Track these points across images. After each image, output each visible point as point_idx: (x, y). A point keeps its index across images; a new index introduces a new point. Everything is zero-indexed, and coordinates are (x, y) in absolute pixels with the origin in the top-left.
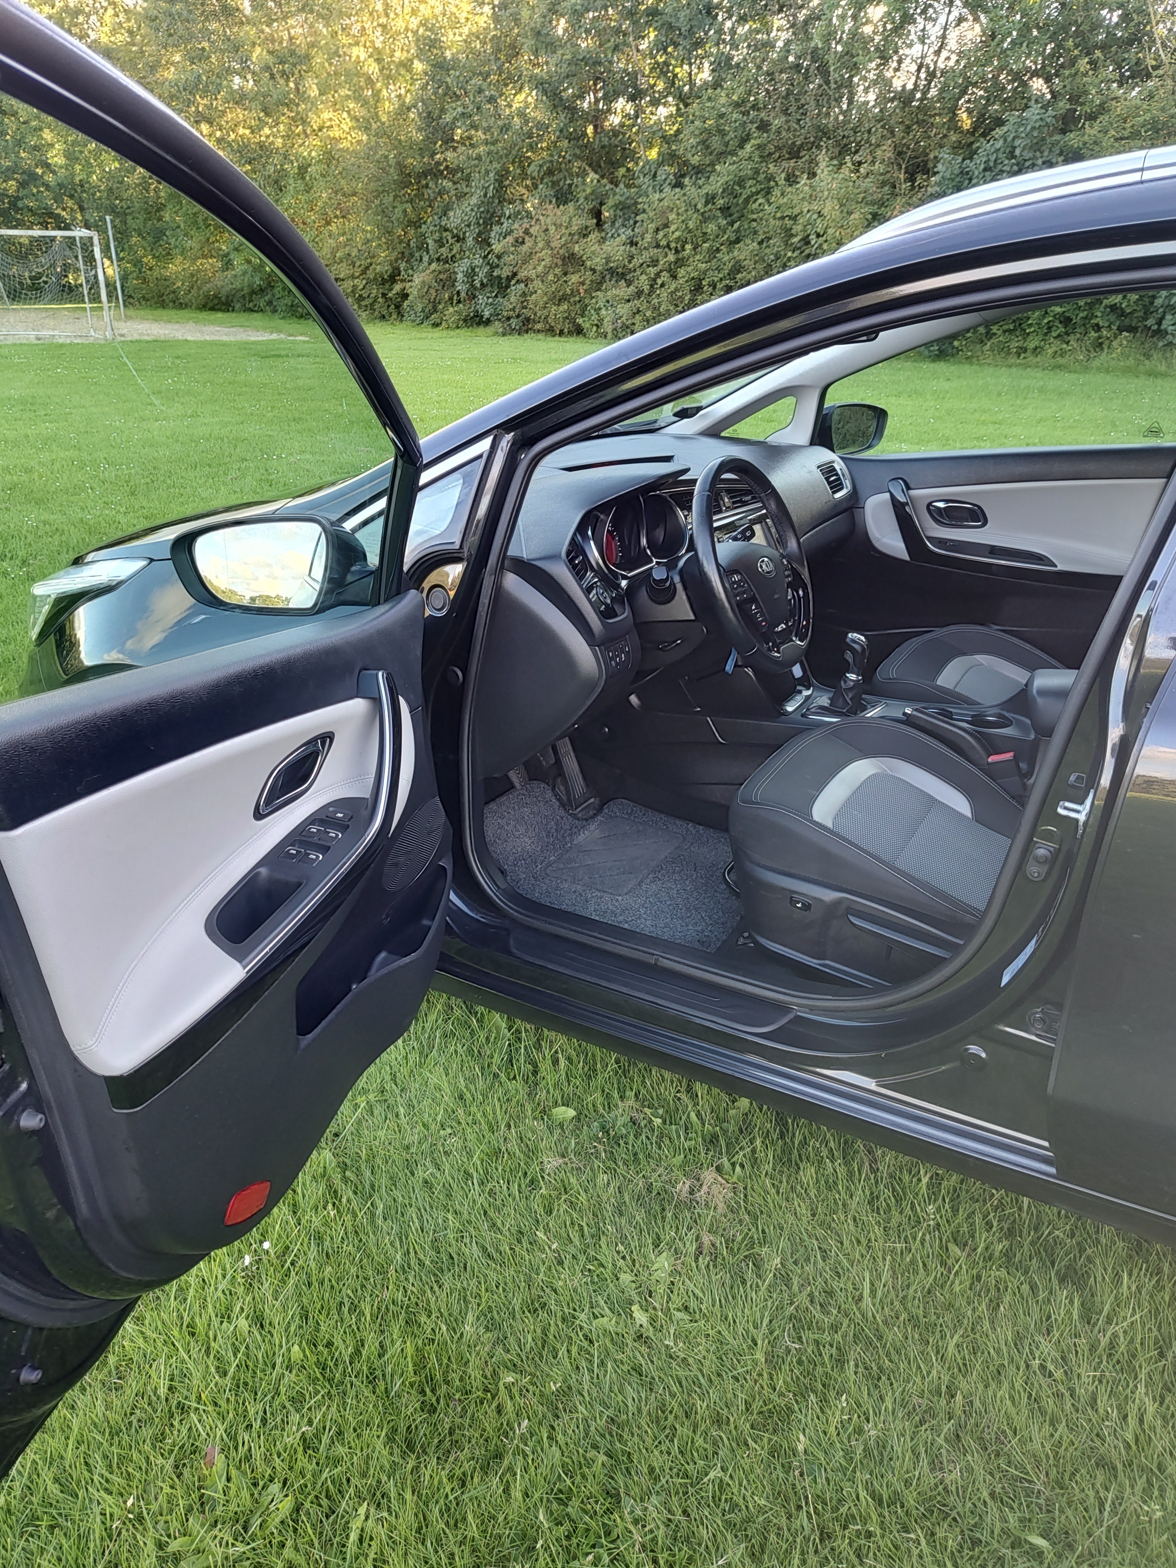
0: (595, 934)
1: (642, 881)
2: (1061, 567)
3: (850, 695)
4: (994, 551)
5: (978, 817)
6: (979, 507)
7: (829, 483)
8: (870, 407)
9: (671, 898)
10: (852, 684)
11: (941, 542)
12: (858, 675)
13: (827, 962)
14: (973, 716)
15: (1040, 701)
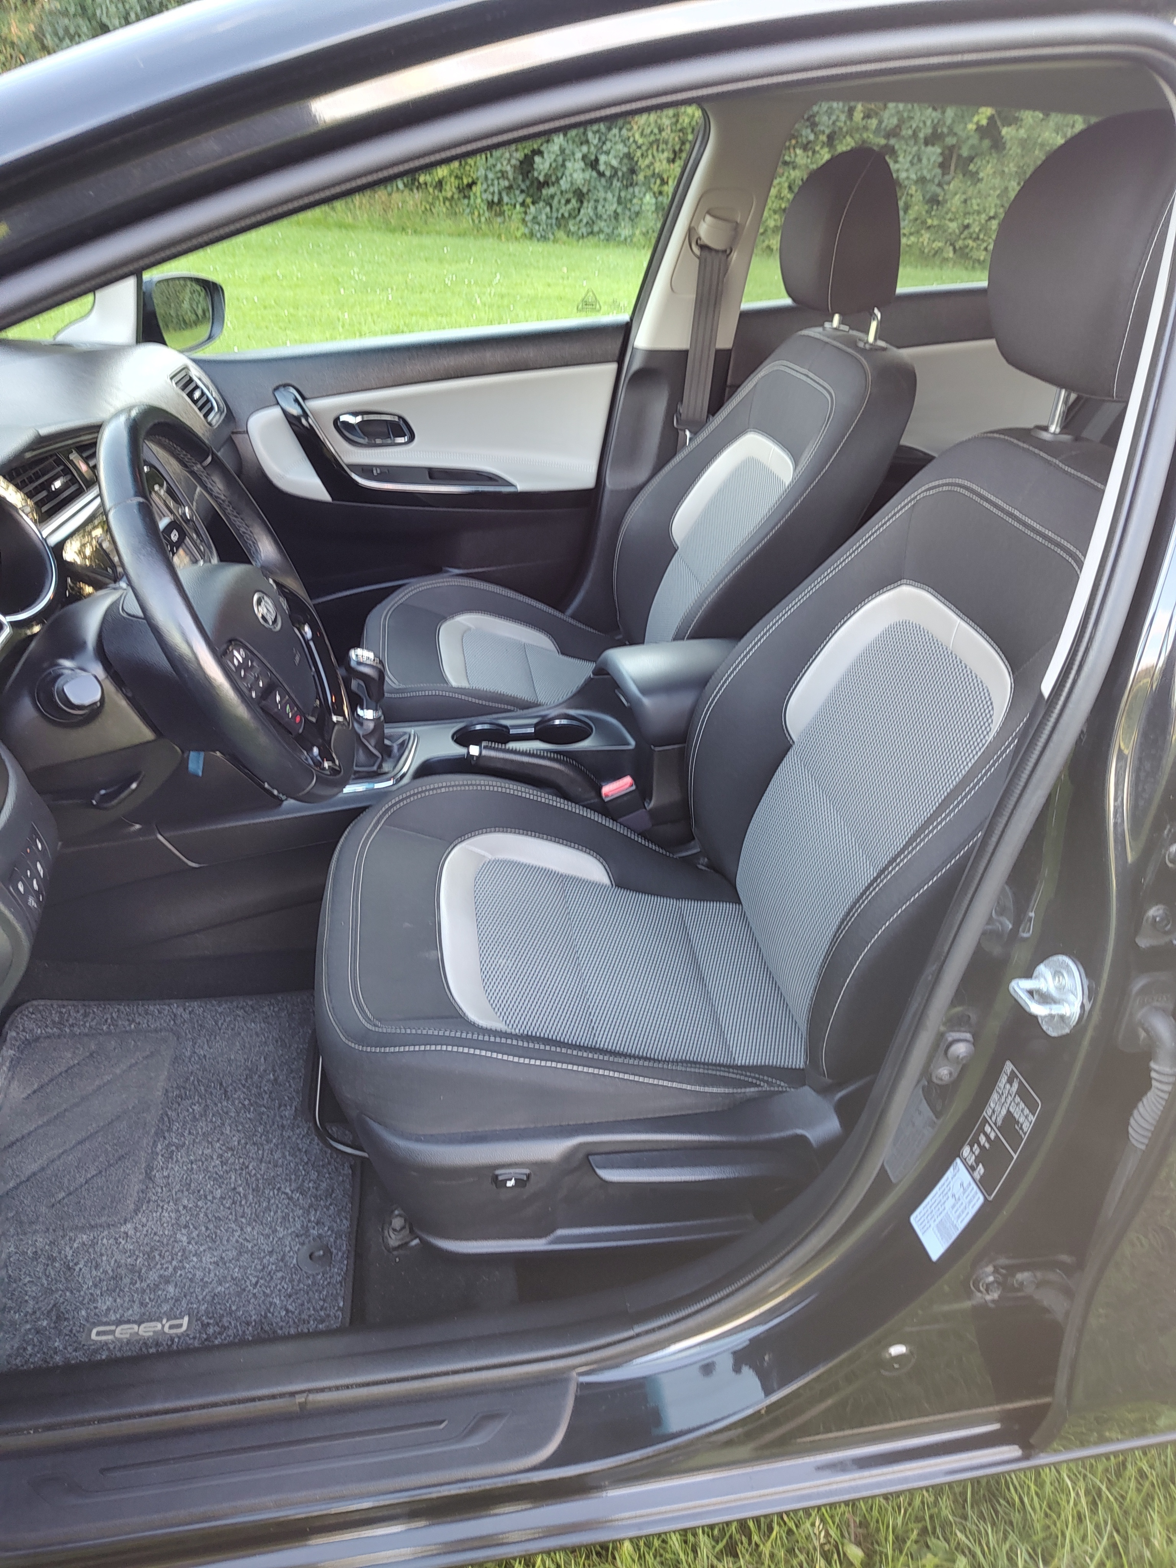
0: (157, 1406)
1: (149, 1168)
2: (521, 487)
3: (373, 742)
4: (434, 475)
5: (621, 882)
6: (400, 417)
7: (195, 402)
8: (198, 281)
9: (219, 1180)
10: (371, 725)
11: (367, 471)
12: (376, 710)
13: (560, 1232)
14: (536, 725)
15: (646, 701)
